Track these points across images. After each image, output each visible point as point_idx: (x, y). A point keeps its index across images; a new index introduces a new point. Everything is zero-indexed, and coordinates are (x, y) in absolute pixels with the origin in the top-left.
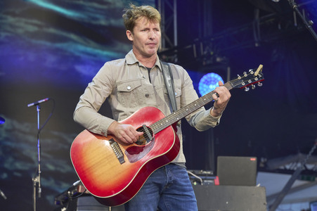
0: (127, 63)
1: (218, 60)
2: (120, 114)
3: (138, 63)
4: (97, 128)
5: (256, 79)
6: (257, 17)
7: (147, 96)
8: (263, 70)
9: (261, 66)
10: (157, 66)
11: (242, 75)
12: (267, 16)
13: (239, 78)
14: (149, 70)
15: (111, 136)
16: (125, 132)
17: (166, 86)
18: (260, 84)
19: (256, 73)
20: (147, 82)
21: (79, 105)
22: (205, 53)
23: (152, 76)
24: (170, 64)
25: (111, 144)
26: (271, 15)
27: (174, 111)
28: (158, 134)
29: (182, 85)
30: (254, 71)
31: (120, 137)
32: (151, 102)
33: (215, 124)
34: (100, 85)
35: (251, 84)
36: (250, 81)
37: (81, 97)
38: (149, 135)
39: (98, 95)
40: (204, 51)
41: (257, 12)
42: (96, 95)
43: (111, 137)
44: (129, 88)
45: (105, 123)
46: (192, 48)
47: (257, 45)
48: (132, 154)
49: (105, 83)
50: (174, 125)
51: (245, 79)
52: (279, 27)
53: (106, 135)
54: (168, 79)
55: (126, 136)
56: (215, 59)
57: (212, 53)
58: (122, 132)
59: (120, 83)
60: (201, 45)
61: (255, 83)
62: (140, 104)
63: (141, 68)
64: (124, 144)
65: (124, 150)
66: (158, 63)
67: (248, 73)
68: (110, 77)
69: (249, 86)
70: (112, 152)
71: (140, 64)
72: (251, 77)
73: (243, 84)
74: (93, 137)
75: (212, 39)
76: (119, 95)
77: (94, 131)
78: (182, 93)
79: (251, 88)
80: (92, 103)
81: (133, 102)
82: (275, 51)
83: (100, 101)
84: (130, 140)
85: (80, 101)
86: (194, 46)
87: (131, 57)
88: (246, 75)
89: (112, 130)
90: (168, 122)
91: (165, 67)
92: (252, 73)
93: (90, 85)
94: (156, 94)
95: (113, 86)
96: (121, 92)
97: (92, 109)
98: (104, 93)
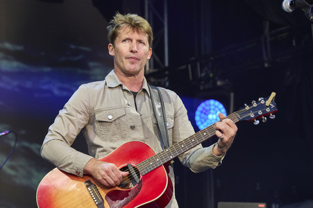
0: (108, 85)
1: (219, 83)
2: (98, 150)
3: (121, 86)
4: (71, 166)
5: (268, 110)
6: (267, 31)
7: (133, 128)
8: (276, 100)
9: (273, 94)
10: (144, 90)
11: (250, 104)
12: (278, 30)
13: (247, 108)
14: (135, 94)
16: (107, 172)
17: (155, 115)
18: (273, 117)
19: (268, 103)
20: (133, 111)
21: (48, 138)
22: (203, 75)
23: (138, 102)
24: (160, 88)
25: (87, 186)
26: (284, 28)
27: (165, 148)
28: (146, 176)
29: (175, 114)
30: (265, 100)
31: (100, 178)
32: (138, 136)
33: (216, 164)
34: (74, 113)
35: (261, 116)
36: (260, 113)
37: (50, 128)
38: (135, 176)
39: (71, 125)
40: (201, 72)
41: (267, 24)
42: (68, 125)
43: (89, 178)
44: (110, 117)
45: (81, 160)
46: (187, 69)
47: (266, 65)
48: (115, 200)
49: (80, 110)
50: (167, 165)
51: (254, 109)
52: (294, 44)
53: (81, 175)
54: (158, 106)
55: (107, 177)
56: (215, 82)
57: (211, 75)
58: (103, 173)
59: (100, 111)
60: (198, 65)
61: (267, 115)
62: (123, 137)
63: (126, 93)
64: (104, 187)
65: (103, 194)
66: (146, 86)
67: (257, 102)
68: (87, 104)
69: (258, 118)
70: (89, 196)
71: (125, 87)
72: (264, 106)
73: (252, 116)
74: (66, 177)
75: (212, 58)
76: (97, 125)
77: (67, 170)
78: (175, 124)
79: (261, 120)
80: (64, 135)
81: (114, 134)
82: (288, 73)
83: (74, 132)
84: (112, 182)
85: (49, 133)
86: (189, 66)
87: (112, 78)
88: (255, 105)
89: (90, 169)
90: (159, 162)
91: (154, 92)
92: (263, 102)
93: (62, 112)
94: (143, 124)
95: (90, 114)
96: (100, 122)
97: (64, 143)
98: (79, 122)
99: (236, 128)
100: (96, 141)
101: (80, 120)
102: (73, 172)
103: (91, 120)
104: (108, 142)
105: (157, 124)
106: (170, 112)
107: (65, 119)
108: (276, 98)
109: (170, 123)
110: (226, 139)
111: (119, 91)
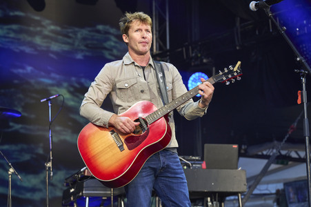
0: (125, 63)
1: (205, 61)
2: (120, 108)
3: (133, 63)
4: (99, 121)
5: (235, 74)
6: (238, 24)
7: (142, 91)
9: (239, 63)
10: (150, 65)
11: (223, 71)
13: (221, 73)
14: (143, 68)
15: (111, 127)
16: (124, 123)
18: (239, 78)
19: (235, 69)
20: (142, 80)
21: (84, 102)
22: (194, 55)
23: (146, 74)
24: (162, 63)
25: (112, 134)
26: (249, 22)
27: (165, 104)
28: (152, 124)
29: (173, 80)
30: (234, 67)
31: (119, 128)
32: (146, 97)
33: (203, 114)
34: (101, 84)
35: (230, 78)
36: (230, 76)
37: (86, 95)
38: (145, 126)
39: (100, 92)
40: (192, 53)
41: (239, 19)
42: (98, 92)
43: (112, 129)
44: (126, 85)
45: (106, 116)
46: (182, 51)
47: (238, 48)
49: (105, 81)
50: (166, 117)
51: (226, 74)
52: (257, 33)
53: (107, 126)
54: (160, 75)
55: (124, 127)
56: (202, 60)
57: (199, 55)
58: (121, 124)
59: (119, 81)
60: (190, 47)
61: (235, 77)
62: (136, 99)
63: (137, 68)
64: (123, 134)
65: (123, 139)
66: (151, 62)
67: (228, 69)
68: (110, 77)
69: (229, 80)
70: (113, 141)
71: (136, 64)
72: (231, 72)
73: (224, 79)
74: (97, 128)
75: (200, 43)
76: (118, 91)
77: (98, 123)
78: (173, 87)
79: (231, 81)
80: (95, 99)
81: (130, 97)
82: (253, 54)
83: (102, 97)
84: (128, 130)
85: (85, 99)
86: (184, 49)
87: (127, 58)
88: (226, 71)
89: (112, 122)
92: (232, 69)
93: (93, 84)
94: (150, 89)
95: (113, 84)
96: (119, 89)
97: (95, 105)
98: (105, 90)
99: (213, 88)
101: (106, 88)
102: (102, 125)
104: (126, 103)
105: (159, 88)
106: (169, 79)
107: (95, 88)
109: (169, 86)
110: (206, 96)
111: (132, 67)
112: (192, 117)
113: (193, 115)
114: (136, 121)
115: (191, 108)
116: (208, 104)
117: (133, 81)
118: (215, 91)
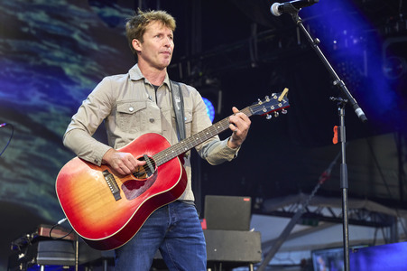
0: (131, 78)
1: (208, 82)
2: (118, 140)
3: (143, 79)
4: (90, 155)
5: (280, 105)
6: (254, 32)
7: (152, 121)
8: (289, 95)
9: (286, 90)
10: (165, 84)
11: (263, 99)
12: (265, 32)
13: (260, 103)
14: (156, 88)
15: (105, 166)
16: (123, 161)
17: (174, 109)
18: (285, 112)
19: (280, 98)
21: (70, 127)
22: (193, 73)
23: (159, 96)
24: (181, 84)
25: (105, 176)
26: (270, 31)
27: (181, 140)
28: (161, 167)
29: (194, 109)
30: (278, 96)
31: (117, 167)
32: (156, 129)
33: (232, 157)
34: (97, 104)
35: (273, 111)
36: (273, 108)
37: (74, 117)
38: (151, 166)
39: (94, 116)
40: (191, 71)
41: (255, 27)
42: (91, 116)
43: (106, 168)
44: (131, 109)
45: (100, 150)
46: (178, 67)
47: (253, 65)
48: (131, 189)
49: (102, 101)
50: (182, 157)
51: (267, 104)
52: (280, 45)
53: (99, 164)
54: (178, 100)
55: (124, 166)
56: (204, 81)
57: (201, 74)
58: (120, 162)
59: (121, 103)
60: (189, 63)
61: (279, 110)
62: (142, 130)
63: (148, 87)
64: (121, 176)
65: (120, 182)
66: (167, 81)
67: (270, 97)
68: (109, 95)
69: (271, 113)
70: (106, 185)
71: (146, 81)
72: (276, 102)
73: (265, 110)
74: (86, 166)
75: (202, 58)
76: (118, 116)
77: (87, 158)
78: (193, 118)
79: (273, 115)
80: (86, 125)
81: (134, 126)
83: (96, 122)
84: (129, 171)
85: (72, 122)
86: (180, 65)
87: (135, 72)
88: (268, 100)
89: (107, 159)
90: (174, 153)
91: (175, 86)
92: (275, 97)
93: (85, 103)
95: (112, 105)
96: (121, 113)
97: (86, 133)
98: (101, 113)
99: (249, 122)
100: (117, 131)
101: (103, 110)
102: (92, 160)
103: (113, 111)
104: (127, 134)
105: (176, 118)
106: (188, 107)
108: (288, 93)
109: (188, 117)
110: (239, 132)
111: (141, 85)
112: (217, 160)
113: (219, 157)
114: (141, 159)
115: (216, 149)
116: (240, 143)
117: (141, 105)
118: (251, 126)
